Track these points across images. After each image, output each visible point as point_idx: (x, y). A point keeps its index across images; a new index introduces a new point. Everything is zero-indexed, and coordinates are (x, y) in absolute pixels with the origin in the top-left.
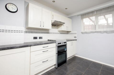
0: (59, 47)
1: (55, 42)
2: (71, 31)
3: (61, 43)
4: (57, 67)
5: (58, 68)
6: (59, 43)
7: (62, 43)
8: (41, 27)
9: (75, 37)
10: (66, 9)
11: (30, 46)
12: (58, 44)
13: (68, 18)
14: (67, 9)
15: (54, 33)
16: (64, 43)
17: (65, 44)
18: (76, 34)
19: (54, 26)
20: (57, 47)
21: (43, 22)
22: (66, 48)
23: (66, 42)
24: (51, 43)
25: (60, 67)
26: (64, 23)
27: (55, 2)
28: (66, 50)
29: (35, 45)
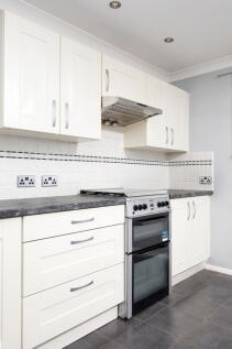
0: (137, 222)
1: (121, 200)
2: (184, 152)
3: (145, 207)
4: (130, 316)
5: (135, 318)
6: (137, 204)
7: (152, 205)
8: (55, 131)
9: (205, 180)
10: (166, 40)
11: (23, 214)
12: (136, 208)
13: (172, 86)
14: (172, 40)
15: (106, 160)
16: (160, 205)
17: (163, 210)
18: (209, 163)
19: (107, 124)
20: (130, 222)
21: (67, 105)
22: (167, 228)
23: (168, 200)
24: (105, 204)
25: (144, 314)
26: (157, 112)
27: (119, 5)
28: (168, 241)
29: (40, 212)
